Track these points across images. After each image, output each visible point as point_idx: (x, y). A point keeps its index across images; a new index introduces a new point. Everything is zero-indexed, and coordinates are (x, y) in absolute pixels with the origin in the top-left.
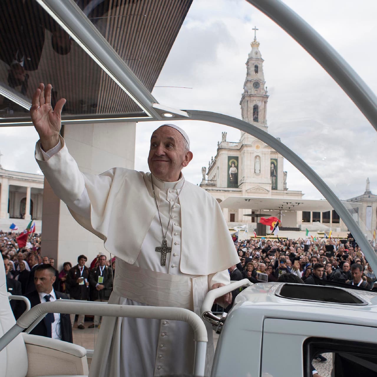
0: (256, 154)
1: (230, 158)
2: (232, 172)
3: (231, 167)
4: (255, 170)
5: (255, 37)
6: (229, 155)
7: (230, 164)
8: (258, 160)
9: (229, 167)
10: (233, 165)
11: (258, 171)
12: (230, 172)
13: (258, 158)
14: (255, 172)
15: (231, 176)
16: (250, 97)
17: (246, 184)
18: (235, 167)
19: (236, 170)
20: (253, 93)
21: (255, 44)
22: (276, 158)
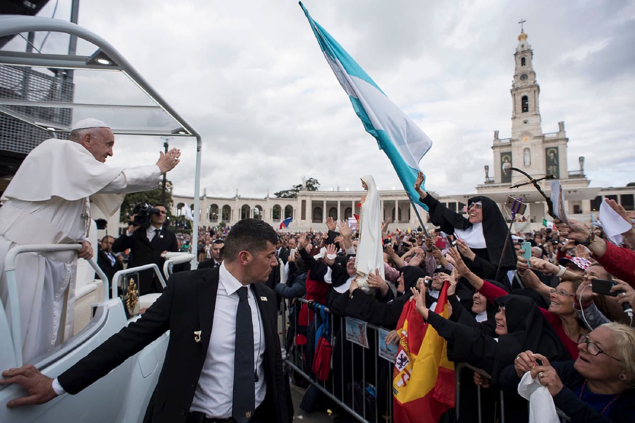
0: (524, 147)
1: (502, 154)
2: (506, 168)
3: (504, 162)
4: (524, 163)
5: (522, 30)
6: (502, 152)
7: (503, 160)
8: (527, 152)
9: (502, 163)
10: (506, 161)
11: (527, 164)
12: (504, 168)
13: (527, 150)
14: (524, 165)
15: (504, 171)
16: (517, 90)
17: (515, 178)
18: (509, 162)
19: (510, 165)
20: (519, 86)
21: (523, 37)
22: (556, 146)
